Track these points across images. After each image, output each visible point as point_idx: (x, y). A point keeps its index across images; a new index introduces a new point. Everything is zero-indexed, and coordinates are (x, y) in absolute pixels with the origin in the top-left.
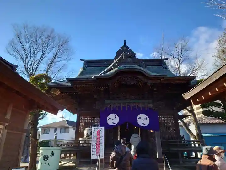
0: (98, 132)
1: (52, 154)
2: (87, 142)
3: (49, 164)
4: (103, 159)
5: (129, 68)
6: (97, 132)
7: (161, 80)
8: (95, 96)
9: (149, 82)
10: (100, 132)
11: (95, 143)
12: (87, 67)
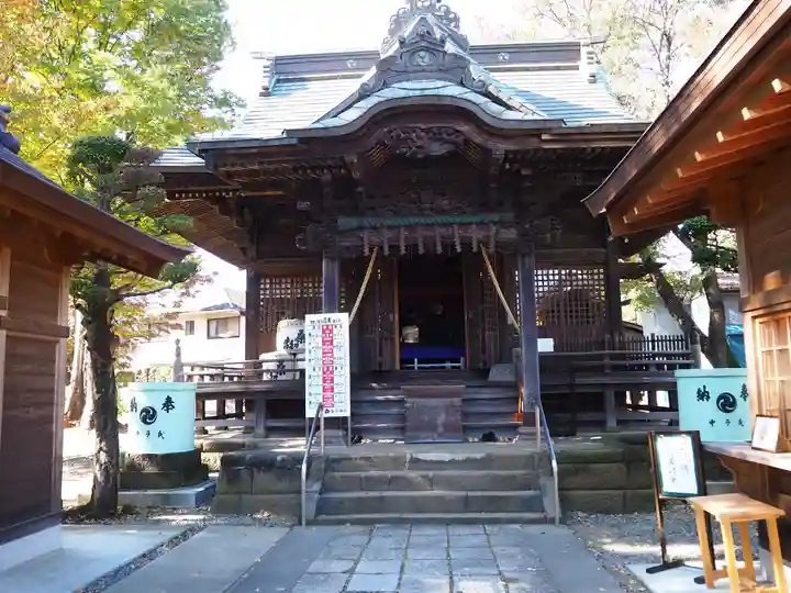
0: (327, 331)
1: (168, 404)
2: (288, 366)
3: (160, 434)
4: (346, 418)
5: (418, 93)
6: (324, 332)
7: (544, 137)
8: (303, 205)
9: (500, 148)
10: (335, 331)
11: (317, 369)
12: (278, 81)
